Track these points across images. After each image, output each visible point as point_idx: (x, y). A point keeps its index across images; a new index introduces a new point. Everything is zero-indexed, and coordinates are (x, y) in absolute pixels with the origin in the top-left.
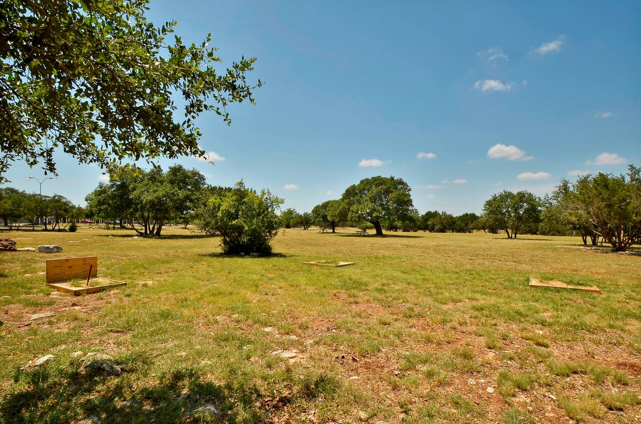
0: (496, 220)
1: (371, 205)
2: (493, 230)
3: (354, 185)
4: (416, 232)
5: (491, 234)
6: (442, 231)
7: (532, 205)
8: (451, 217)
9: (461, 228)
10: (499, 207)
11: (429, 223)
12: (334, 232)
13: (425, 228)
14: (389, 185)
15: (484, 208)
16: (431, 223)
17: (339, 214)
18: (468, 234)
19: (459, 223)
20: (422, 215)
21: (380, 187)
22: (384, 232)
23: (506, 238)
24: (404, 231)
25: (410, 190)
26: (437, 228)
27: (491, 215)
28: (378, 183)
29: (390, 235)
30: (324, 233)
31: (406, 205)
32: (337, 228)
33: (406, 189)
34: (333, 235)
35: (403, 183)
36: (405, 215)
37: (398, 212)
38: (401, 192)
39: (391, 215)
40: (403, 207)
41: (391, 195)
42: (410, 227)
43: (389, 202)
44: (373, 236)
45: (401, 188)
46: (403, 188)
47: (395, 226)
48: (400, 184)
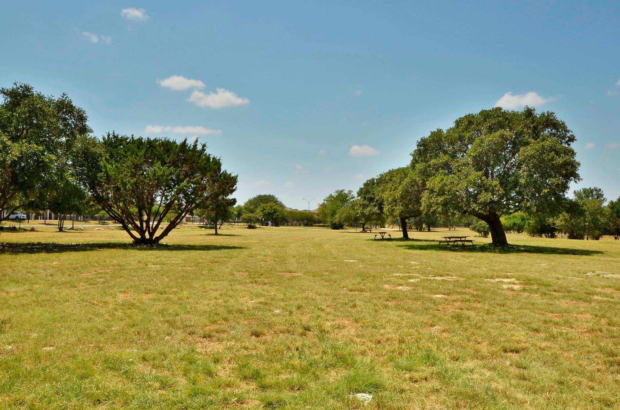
1: (475, 175)
3: (440, 131)
4: (597, 239)
12: (406, 237)
14: (519, 128)
17: (402, 197)
20: (612, 203)
21: (498, 133)
22: (512, 238)
24: (571, 237)
25: (572, 139)
28: (495, 124)
29: (524, 246)
30: (383, 239)
31: (561, 175)
32: (411, 228)
33: (563, 138)
34: (406, 246)
35: (555, 123)
36: (560, 200)
37: (539, 192)
38: (547, 143)
39: (523, 198)
40: (554, 180)
41: (525, 152)
42: (584, 229)
43: (519, 167)
44: (483, 249)
45: (551, 134)
46: (554, 135)
47: (549, 226)
48: (547, 126)
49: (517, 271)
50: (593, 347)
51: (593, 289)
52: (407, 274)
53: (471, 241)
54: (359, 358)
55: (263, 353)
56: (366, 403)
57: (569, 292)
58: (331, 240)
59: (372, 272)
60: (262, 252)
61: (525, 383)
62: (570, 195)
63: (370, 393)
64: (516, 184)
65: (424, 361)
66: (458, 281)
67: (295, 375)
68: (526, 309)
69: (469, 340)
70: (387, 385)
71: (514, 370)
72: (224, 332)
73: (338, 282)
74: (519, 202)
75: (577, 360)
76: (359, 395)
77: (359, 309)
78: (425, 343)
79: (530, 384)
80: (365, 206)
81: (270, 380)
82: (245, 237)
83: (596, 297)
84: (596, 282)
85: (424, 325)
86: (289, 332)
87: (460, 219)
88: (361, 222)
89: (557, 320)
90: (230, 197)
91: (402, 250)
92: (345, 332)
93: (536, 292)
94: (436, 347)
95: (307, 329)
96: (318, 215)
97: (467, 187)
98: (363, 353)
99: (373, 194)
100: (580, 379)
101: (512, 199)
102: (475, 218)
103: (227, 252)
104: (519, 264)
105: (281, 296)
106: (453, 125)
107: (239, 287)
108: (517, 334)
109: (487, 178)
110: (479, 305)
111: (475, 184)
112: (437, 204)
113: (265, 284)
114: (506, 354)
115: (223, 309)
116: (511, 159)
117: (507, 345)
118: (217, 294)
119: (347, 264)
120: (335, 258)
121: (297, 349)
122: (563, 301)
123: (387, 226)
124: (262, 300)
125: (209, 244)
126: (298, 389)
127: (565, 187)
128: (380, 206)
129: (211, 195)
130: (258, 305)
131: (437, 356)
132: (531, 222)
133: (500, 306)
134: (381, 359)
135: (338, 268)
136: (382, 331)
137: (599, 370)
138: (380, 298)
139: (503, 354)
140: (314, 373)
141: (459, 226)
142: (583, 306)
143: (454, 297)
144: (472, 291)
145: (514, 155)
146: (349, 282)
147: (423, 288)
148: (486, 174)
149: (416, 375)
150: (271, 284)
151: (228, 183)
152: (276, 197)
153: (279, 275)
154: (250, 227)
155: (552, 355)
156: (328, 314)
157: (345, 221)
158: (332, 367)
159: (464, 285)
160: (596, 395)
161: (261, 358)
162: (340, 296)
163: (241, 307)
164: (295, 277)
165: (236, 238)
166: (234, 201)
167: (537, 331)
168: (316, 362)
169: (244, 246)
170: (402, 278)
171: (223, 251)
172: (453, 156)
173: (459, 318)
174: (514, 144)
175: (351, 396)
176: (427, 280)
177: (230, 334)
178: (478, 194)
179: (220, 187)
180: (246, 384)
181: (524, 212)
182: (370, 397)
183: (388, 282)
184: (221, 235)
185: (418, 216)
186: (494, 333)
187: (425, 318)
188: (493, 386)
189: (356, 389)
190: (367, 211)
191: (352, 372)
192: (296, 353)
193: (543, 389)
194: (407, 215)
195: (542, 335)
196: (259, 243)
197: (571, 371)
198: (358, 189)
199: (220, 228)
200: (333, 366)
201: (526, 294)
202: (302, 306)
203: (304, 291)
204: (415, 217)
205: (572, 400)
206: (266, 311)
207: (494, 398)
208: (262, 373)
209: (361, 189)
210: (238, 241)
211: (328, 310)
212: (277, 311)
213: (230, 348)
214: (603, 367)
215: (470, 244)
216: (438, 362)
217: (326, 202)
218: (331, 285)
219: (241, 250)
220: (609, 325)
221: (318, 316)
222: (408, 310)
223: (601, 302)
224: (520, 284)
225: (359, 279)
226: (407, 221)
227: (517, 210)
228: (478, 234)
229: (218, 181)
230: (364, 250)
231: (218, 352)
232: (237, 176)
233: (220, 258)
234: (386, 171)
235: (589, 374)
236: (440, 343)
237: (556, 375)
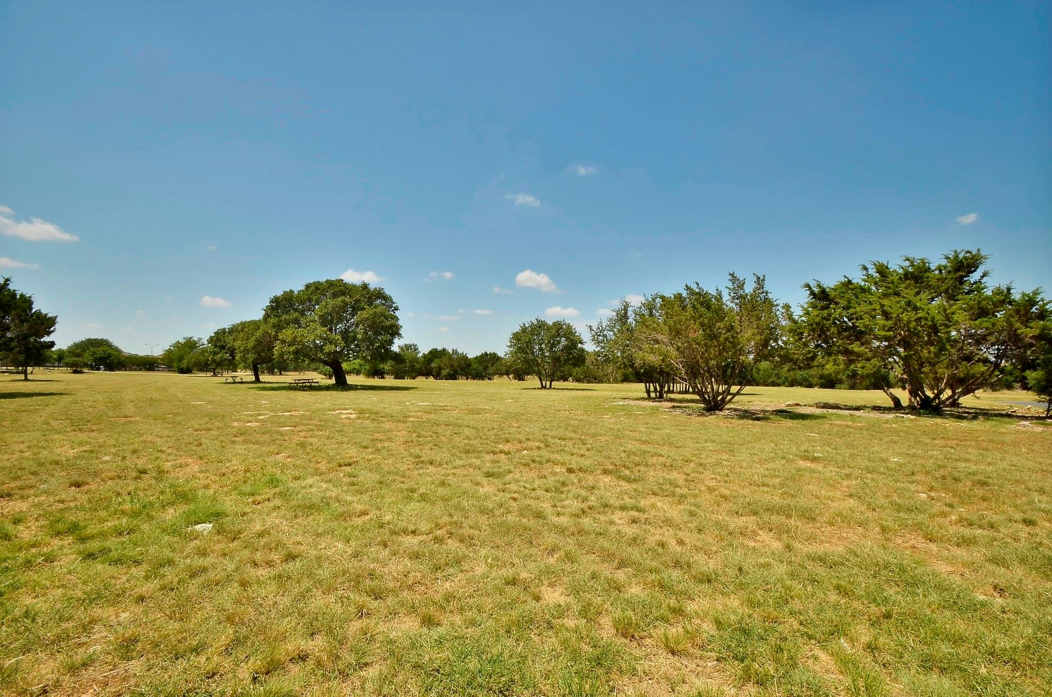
0: (526, 361)
1: (321, 330)
2: (520, 376)
3: (292, 291)
4: (414, 379)
5: (516, 381)
6: (452, 377)
7: (573, 340)
8: (465, 358)
9: (478, 372)
10: (530, 342)
11: (433, 365)
12: (258, 380)
13: (427, 372)
14: (357, 297)
15: (509, 344)
16: (436, 366)
17: (255, 346)
18: (487, 381)
19: (475, 366)
20: (424, 354)
21: (340, 299)
22: (351, 379)
23: (538, 388)
24: (396, 378)
25: (396, 309)
26: (444, 372)
27: (519, 354)
28: (338, 291)
29: (361, 385)
30: (234, 383)
31: (389, 333)
32: (263, 372)
33: (391, 307)
34: (258, 388)
35: (384, 296)
36: (388, 351)
37: (373, 345)
38: (378, 310)
39: (360, 349)
40: (383, 337)
41: (361, 315)
42: (405, 372)
43: (357, 326)
44: (327, 388)
45: (382, 304)
46: (384, 305)
47: (380, 370)
48: (379, 298)
49: (354, 404)
50: (405, 454)
51: (408, 413)
52: (257, 412)
53: (318, 382)
54: (200, 493)
55: (85, 504)
56: (205, 533)
57: (392, 417)
58: (177, 384)
59: (221, 412)
60: (90, 398)
61: (354, 487)
62: (395, 348)
63: (210, 522)
64: (355, 338)
65: (268, 485)
66: (304, 415)
67: (124, 520)
68: (359, 432)
69: (310, 462)
70: (229, 512)
71: (347, 480)
72: (31, 487)
73: (183, 423)
74: (357, 353)
75: (394, 465)
76: (199, 527)
77: (205, 447)
78: (270, 469)
79: (358, 487)
80: (215, 353)
81: (92, 529)
82: (68, 383)
83: (410, 419)
84: (411, 408)
85: (270, 454)
86: (119, 477)
87: (309, 364)
88: (211, 367)
89: (382, 438)
90: (46, 339)
91: (253, 391)
92: (188, 470)
93: (368, 418)
94: (280, 471)
95: (144, 472)
96: (162, 359)
97: (314, 340)
98: (206, 487)
99: (225, 342)
100: (395, 477)
101: (352, 350)
102: (322, 364)
103: (41, 400)
104: (356, 398)
105: (113, 442)
106: (303, 288)
107: (55, 437)
108: (350, 451)
109: (332, 333)
110: (321, 433)
111: (321, 338)
112: (289, 352)
113: (92, 431)
114: (341, 468)
115: (31, 462)
116: (350, 319)
117: (342, 461)
118: (22, 447)
119: (194, 406)
120: (181, 401)
121: (129, 494)
122: (388, 424)
123: (239, 370)
124: (87, 448)
125: (14, 391)
126: (128, 533)
127: (391, 343)
128: (233, 354)
129: (18, 336)
130: (81, 454)
131: (280, 478)
132: (366, 367)
133: (339, 432)
134: (225, 489)
135: (183, 410)
136: (228, 464)
137: (408, 469)
138: (227, 435)
139: (338, 468)
140: (148, 514)
141: (308, 371)
142: (401, 426)
143: (300, 428)
144: (315, 422)
145: (353, 316)
146: (195, 424)
147: (272, 423)
148: (331, 330)
149: (259, 498)
150: (100, 431)
151: (42, 324)
152: (111, 341)
153: (111, 421)
154: (75, 372)
155: (376, 464)
156: (169, 454)
157: (194, 365)
158: (170, 505)
159: (309, 418)
160: (405, 486)
161: (82, 508)
162: (184, 437)
163: (56, 458)
164: (131, 422)
165: (55, 383)
166: (52, 344)
167: (366, 447)
168: (151, 504)
169: (65, 392)
170: (251, 416)
171: (34, 398)
172: (302, 313)
173: (302, 445)
174: (354, 308)
175: (189, 529)
176: (276, 416)
177: (39, 488)
178: (324, 345)
179: (31, 328)
180: (60, 540)
181: (362, 360)
182: (210, 526)
183: (236, 420)
184: (33, 381)
185: (269, 362)
186: (332, 453)
187: (272, 448)
188: (328, 495)
189: (195, 522)
190: (218, 357)
191: (192, 507)
192: (128, 498)
193: (367, 490)
194: (259, 361)
195: (370, 450)
196: (87, 388)
197: (389, 473)
198: (208, 337)
199: (32, 373)
200: (172, 504)
201: (360, 421)
202: (138, 450)
203: (142, 435)
204: (267, 362)
205: (388, 493)
206: (92, 459)
207: (328, 504)
208: (81, 524)
209: (211, 338)
210: (58, 387)
211: (170, 451)
212: (107, 458)
213: (39, 505)
214: (411, 467)
215: (317, 384)
216: (280, 484)
217: (172, 348)
218: (174, 427)
219: (61, 396)
220: (418, 437)
221: (157, 458)
222: (256, 443)
223: (414, 422)
224: (356, 413)
225: (206, 419)
226: (259, 366)
227: (356, 358)
228: (324, 377)
229: (29, 321)
230: (214, 393)
231: (20, 511)
232: (57, 317)
233: (31, 406)
234: (239, 322)
235: (401, 473)
236: (284, 467)
237: (377, 477)
